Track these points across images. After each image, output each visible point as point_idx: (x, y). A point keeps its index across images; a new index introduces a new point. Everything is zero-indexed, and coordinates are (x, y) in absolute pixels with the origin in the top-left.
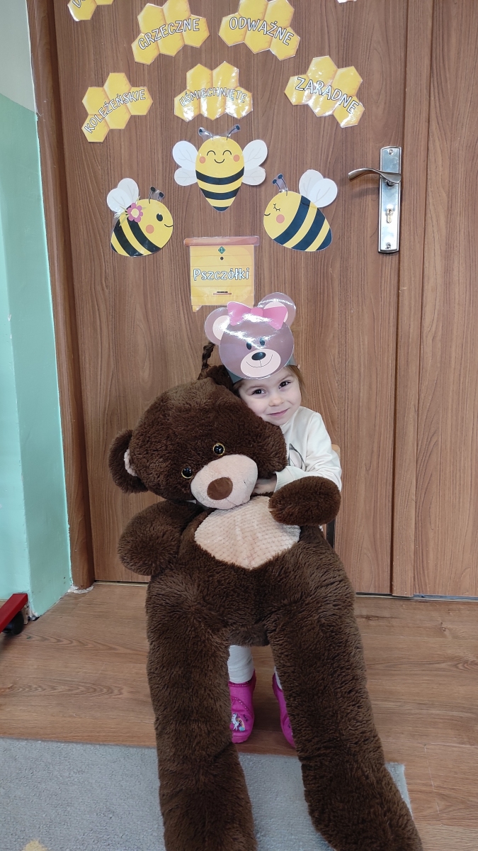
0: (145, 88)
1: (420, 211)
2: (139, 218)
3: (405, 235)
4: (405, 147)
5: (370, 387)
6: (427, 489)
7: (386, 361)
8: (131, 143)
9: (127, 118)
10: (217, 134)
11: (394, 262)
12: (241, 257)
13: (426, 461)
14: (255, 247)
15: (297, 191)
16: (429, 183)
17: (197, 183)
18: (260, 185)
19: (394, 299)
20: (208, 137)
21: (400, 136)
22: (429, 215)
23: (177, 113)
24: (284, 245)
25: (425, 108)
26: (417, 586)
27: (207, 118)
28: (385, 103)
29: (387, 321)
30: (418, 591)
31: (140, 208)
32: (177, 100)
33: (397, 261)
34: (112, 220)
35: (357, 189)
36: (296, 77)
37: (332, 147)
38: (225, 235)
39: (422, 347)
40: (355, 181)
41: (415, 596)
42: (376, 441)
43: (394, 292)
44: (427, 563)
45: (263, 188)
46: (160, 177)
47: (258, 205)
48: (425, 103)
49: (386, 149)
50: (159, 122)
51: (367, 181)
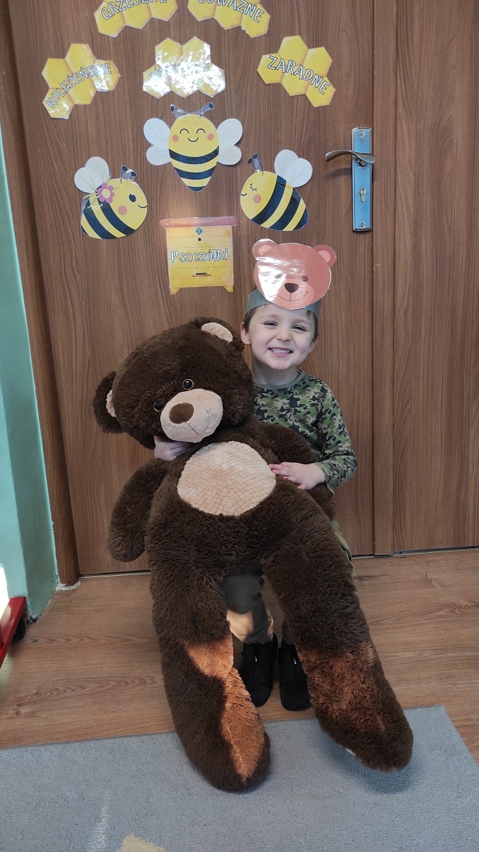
0: (112, 62)
1: (390, 190)
2: (111, 200)
3: (377, 214)
4: (375, 127)
5: (349, 362)
6: (403, 453)
7: (363, 336)
8: (98, 119)
9: (92, 93)
11: (367, 240)
12: (218, 237)
13: (401, 427)
14: (233, 228)
16: (397, 164)
19: (368, 276)
20: (181, 114)
21: (370, 117)
22: (398, 195)
23: (145, 89)
24: (262, 225)
25: (392, 90)
26: (396, 543)
27: (179, 96)
28: (355, 85)
29: (363, 297)
30: (396, 549)
31: (111, 188)
32: (145, 74)
33: (370, 240)
35: (331, 170)
36: (268, 56)
37: (305, 128)
39: (395, 321)
41: (395, 553)
43: (368, 269)
44: (405, 521)
45: (239, 168)
46: (131, 155)
47: (234, 185)
48: (392, 86)
49: (357, 130)
50: (127, 98)
51: (342, 162)
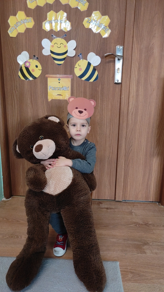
0: (32, 18)
1: (129, 69)
2: (29, 66)
3: (123, 78)
4: (125, 46)
5: (110, 130)
6: (128, 165)
7: (116, 121)
8: (26, 38)
9: (25, 29)
10: (58, 37)
11: (119, 87)
12: (66, 82)
13: (128, 156)
14: (71, 79)
15: (87, 59)
16: (132, 60)
17: (50, 55)
18: (73, 57)
19: (119, 100)
20: (55, 38)
21: (123, 42)
22: (132, 71)
23: (43, 28)
24: (82, 79)
25: (132, 32)
26: (123, 197)
27: (54, 31)
28: (118, 30)
29: (117, 107)
30: (124, 199)
31: (29, 63)
32: (43, 23)
33: (121, 87)
34: (19, 66)
35: (107, 60)
36: (87, 18)
37: (99, 44)
38: (60, 74)
39: (128, 117)
40: (107, 57)
41: (123, 201)
42: (111, 148)
43: (119, 97)
44: (127, 190)
45: (74, 58)
46: (37, 52)
47: (73, 64)
48: (132, 31)
49: (118, 47)
50: (37, 31)
51: (111, 58)
